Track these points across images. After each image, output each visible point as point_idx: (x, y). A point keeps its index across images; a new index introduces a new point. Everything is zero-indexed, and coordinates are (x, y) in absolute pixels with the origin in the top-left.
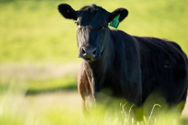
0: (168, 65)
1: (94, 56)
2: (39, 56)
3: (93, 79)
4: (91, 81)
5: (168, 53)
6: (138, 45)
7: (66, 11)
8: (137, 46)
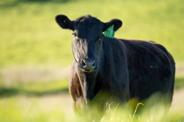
0: (154, 65)
1: (93, 67)
2: (43, 59)
3: (85, 83)
4: (83, 85)
5: (154, 54)
6: (125, 48)
7: (63, 21)
8: (123, 49)
